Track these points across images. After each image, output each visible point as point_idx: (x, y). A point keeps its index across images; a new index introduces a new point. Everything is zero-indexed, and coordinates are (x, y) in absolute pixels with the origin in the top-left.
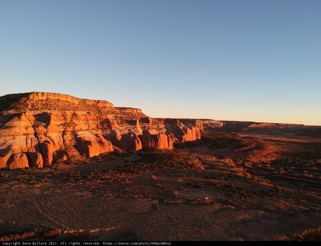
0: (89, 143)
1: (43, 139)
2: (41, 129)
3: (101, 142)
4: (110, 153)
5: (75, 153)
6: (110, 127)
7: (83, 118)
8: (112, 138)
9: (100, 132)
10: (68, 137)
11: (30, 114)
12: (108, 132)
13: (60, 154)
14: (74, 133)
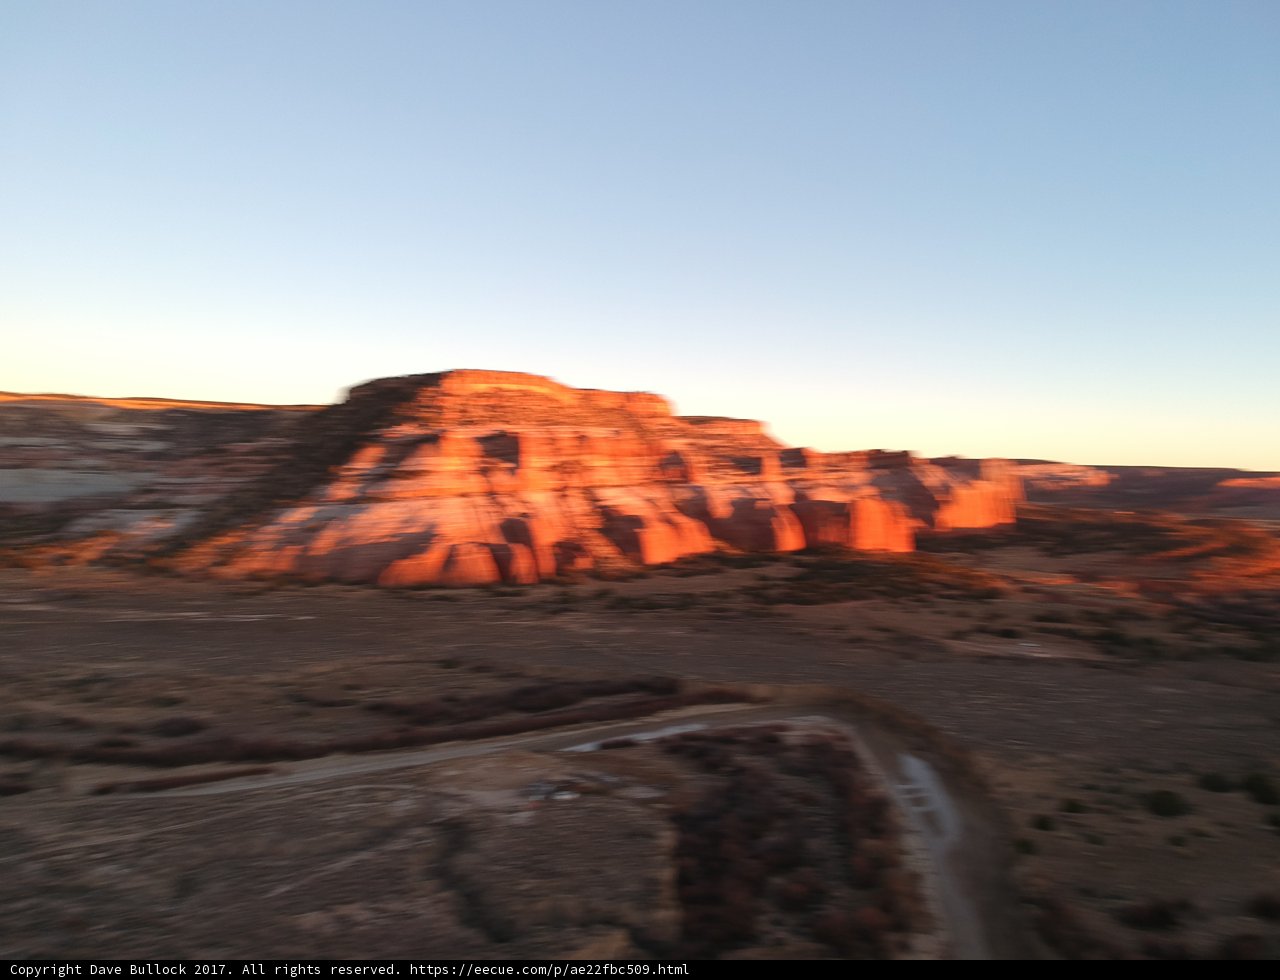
0: (637, 521)
1: (514, 509)
2: (501, 479)
3: (668, 521)
4: (703, 557)
5: (603, 549)
6: (685, 477)
7: (605, 447)
8: (698, 509)
9: (657, 493)
10: (578, 505)
11: (461, 434)
12: (684, 494)
13: (568, 550)
14: (589, 493)
